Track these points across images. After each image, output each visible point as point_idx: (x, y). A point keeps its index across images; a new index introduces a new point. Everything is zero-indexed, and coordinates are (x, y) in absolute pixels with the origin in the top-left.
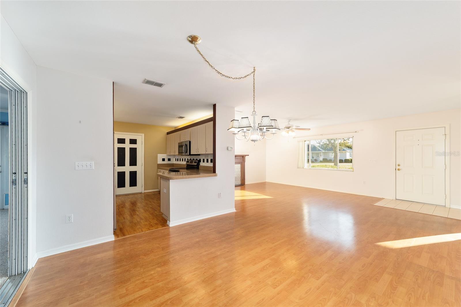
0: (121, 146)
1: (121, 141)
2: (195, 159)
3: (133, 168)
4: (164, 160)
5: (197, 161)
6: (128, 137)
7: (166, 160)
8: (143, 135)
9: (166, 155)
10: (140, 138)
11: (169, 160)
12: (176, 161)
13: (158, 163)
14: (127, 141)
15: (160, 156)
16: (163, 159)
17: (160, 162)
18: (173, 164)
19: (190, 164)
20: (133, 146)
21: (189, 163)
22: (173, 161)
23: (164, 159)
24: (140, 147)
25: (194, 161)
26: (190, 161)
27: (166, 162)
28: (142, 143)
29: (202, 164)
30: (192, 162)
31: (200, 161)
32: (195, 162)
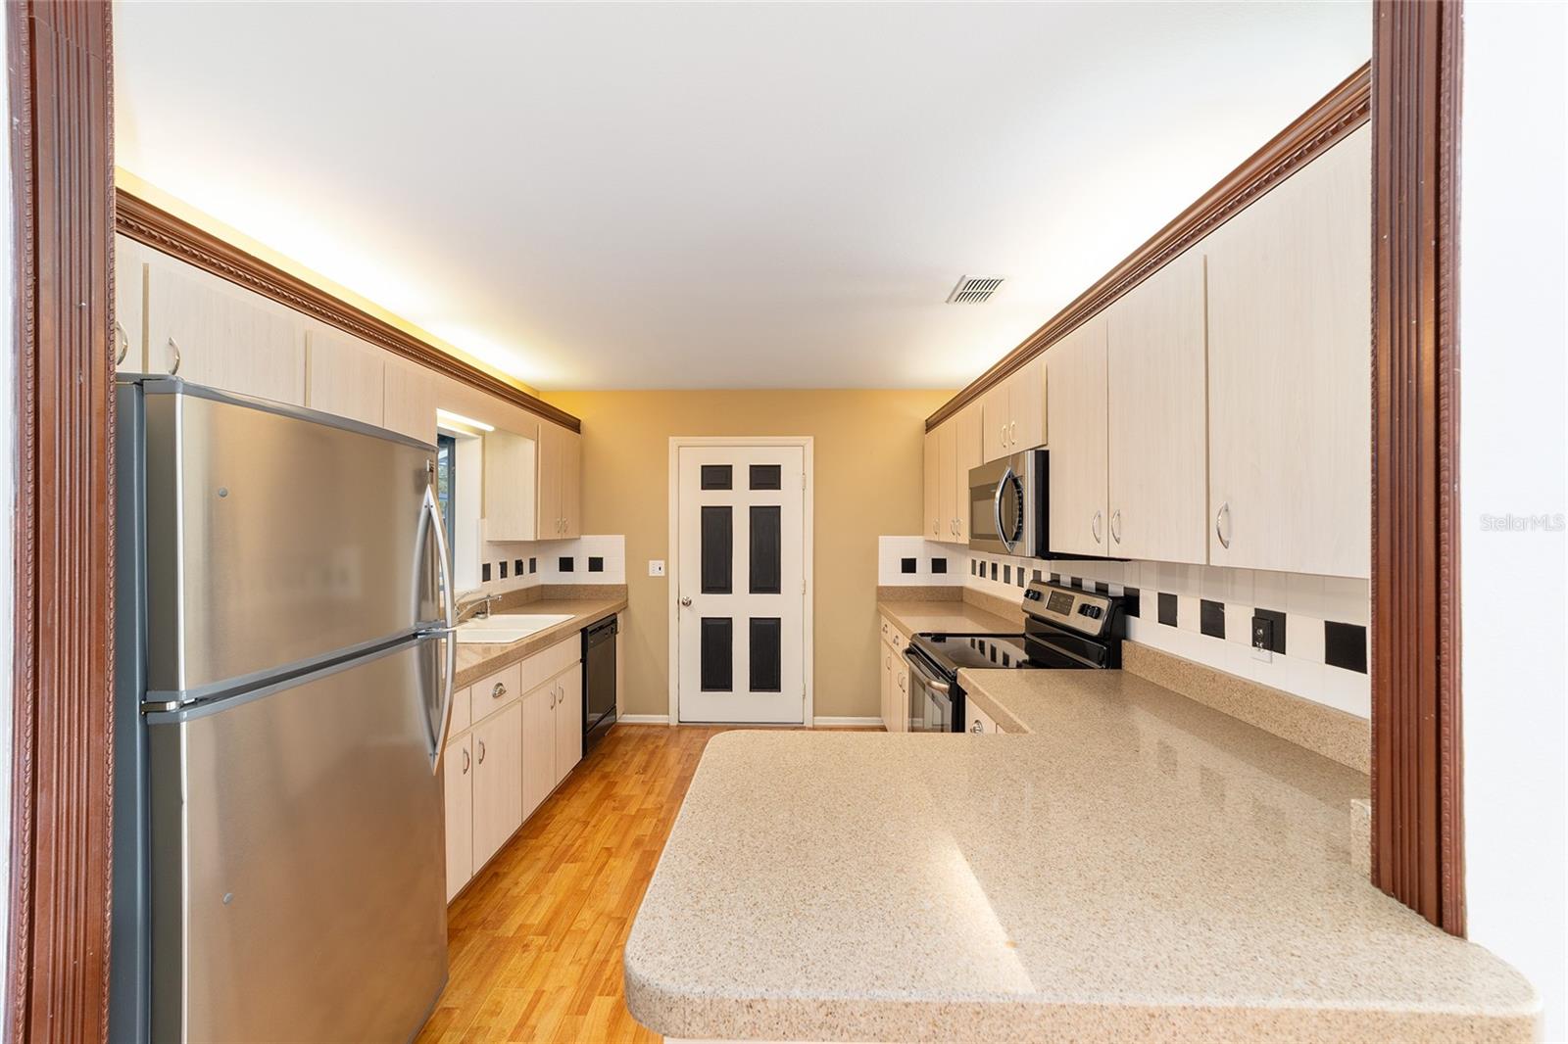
0: (717, 498)
1: (716, 477)
2: (1089, 584)
3: (765, 606)
4: (909, 566)
5: (1103, 604)
6: (741, 457)
7: (924, 566)
8: (808, 442)
9: (920, 539)
10: (793, 457)
11: (939, 566)
12: (974, 573)
13: (880, 584)
14: (741, 478)
15: (892, 549)
16: (904, 561)
17: (891, 576)
18: (961, 588)
19: (1051, 615)
20: (765, 498)
21: (1041, 609)
22: (959, 574)
23: (914, 561)
24: (793, 501)
25: (1079, 600)
26: (1047, 592)
27: (923, 577)
28: (805, 480)
29: (1145, 630)
30: (1061, 604)
31: (1129, 604)
32: (1084, 610)
